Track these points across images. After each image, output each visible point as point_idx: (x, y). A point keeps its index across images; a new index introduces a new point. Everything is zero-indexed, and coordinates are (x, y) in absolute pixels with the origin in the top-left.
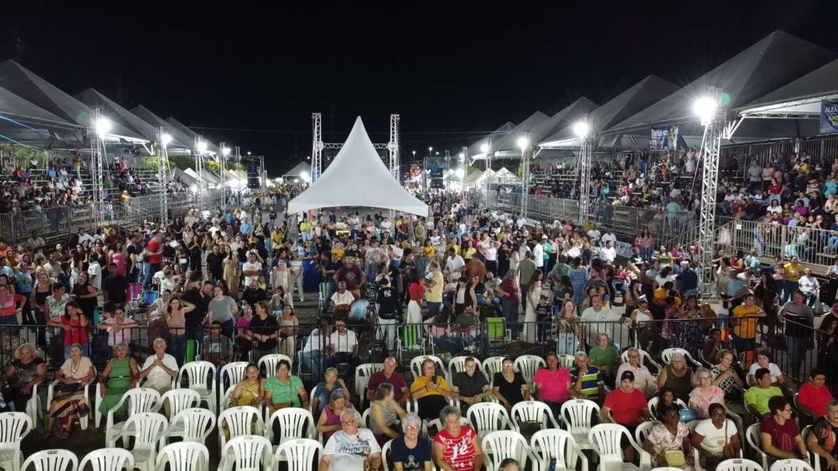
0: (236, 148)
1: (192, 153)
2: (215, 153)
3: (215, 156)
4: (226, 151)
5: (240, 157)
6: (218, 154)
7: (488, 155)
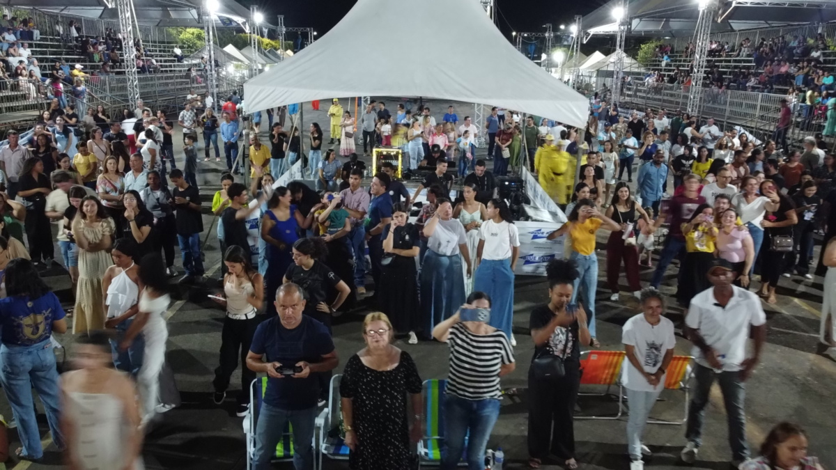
0: (279, 16)
1: (199, 15)
2: (244, 20)
3: (244, 24)
4: (259, 17)
5: (284, 30)
6: (247, 21)
7: (622, 24)
